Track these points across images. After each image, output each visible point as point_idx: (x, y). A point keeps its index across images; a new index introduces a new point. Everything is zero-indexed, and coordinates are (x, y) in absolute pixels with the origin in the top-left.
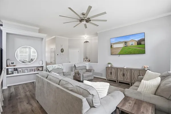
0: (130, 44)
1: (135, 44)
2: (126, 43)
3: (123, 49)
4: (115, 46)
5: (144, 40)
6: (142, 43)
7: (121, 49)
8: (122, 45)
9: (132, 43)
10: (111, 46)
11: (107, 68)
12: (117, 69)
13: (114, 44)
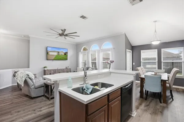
0: (61, 53)
1: (63, 54)
2: (58, 52)
3: (57, 56)
4: (51, 53)
5: (67, 53)
6: (67, 54)
7: (55, 56)
8: (56, 54)
9: (62, 53)
10: (47, 53)
11: (46, 71)
12: (55, 70)
13: (50, 51)
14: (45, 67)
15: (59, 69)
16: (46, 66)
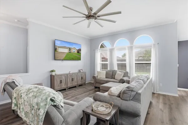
0: (73, 51)
1: (76, 52)
2: (70, 49)
3: (68, 54)
4: (60, 50)
5: (80, 50)
6: (80, 51)
7: (66, 54)
8: (66, 51)
9: (74, 51)
10: (55, 50)
11: (55, 77)
12: (67, 75)
13: (59, 47)
14: (52, 71)
15: (71, 72)
16: (55, 69)
